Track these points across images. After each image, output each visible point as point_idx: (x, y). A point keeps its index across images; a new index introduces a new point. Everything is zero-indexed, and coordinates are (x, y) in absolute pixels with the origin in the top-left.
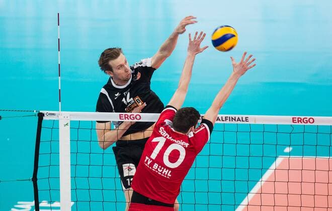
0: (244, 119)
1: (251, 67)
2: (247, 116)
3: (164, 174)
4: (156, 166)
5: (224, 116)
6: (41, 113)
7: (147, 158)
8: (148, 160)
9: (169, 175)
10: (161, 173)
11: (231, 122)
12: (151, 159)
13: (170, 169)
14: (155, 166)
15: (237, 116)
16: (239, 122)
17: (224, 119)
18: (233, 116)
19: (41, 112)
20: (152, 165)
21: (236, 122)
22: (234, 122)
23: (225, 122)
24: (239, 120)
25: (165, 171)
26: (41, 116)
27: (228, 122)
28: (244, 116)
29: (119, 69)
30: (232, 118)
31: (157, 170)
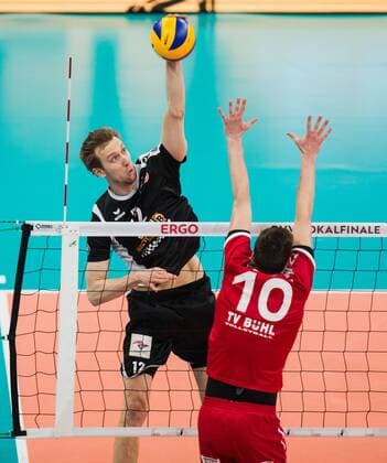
0: (373, 230)
1: (326, 136)
2: (377, 224)
3: (263, 333)
4: (248, 322)
5: (339, 225)
6: (28, 225)
7: (231, 314)
8: (233, 317)
9: (271, 333)
10: (258, 331)
11: (350, 235)
12: (238, 313)
13: (271, 323)
14: (246, 323)
15: (361, 225)
16: (363, 235)
17: (338, 230)
18: (355, 225)
19: (27, 222)
20: (241, 323)
21: (358, 235)
22: (355, 235)
23: (340, 235)
24: (363, 230)
25: (263, 327)
26: (27, 229)
27: (344, 235)
28: (373, 225)
29: (112, 161)
30: (353, 228)
31: (250, 328)
